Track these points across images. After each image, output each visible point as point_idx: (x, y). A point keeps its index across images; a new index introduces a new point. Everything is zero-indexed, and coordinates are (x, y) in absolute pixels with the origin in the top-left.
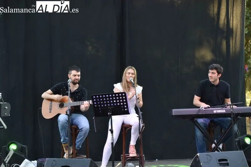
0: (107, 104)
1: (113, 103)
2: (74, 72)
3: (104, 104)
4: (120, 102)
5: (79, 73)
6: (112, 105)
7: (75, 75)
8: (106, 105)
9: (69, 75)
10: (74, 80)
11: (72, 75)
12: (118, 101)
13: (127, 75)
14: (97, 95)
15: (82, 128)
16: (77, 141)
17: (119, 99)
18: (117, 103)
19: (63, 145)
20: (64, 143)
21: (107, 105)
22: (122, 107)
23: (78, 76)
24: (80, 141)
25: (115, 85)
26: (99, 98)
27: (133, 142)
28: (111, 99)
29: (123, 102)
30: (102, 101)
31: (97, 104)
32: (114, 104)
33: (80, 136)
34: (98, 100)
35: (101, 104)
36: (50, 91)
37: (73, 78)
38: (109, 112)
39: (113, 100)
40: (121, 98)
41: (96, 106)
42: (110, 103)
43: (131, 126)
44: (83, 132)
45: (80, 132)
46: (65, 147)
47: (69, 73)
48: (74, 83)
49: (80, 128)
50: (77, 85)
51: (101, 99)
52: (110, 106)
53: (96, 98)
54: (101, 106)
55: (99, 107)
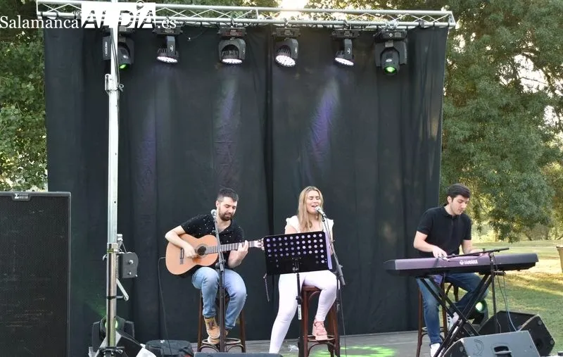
0: (290, 252)
1: (302, 250)
2: (227, 200)
3: (284, 252)
4: (313, 249)
5: (235, 204)
6: (299, 253)
7: (228, 206)
8: (287, 254)
9: (217, 202)
10: (225, 214)
11: (222, 204)
12: (310, 247)
13: (308, 201)
15: (234, 295)
16: (227, 316)
17: (313, 244)
18: (307, 250)
19: (206, 320)
20: (208, 317)
21: (290, 255)
22: (317, 257)
23: (233, 208)
24: (232, 315)
25: (288, 220)
26: (277, 242)
27: (321, 317)
28: (298, 243)
29: (319, 249)
30: (281, 247)
31: (272, 253)
32: (302, 253)
33: (232, 308)
34: (275, 245)
35: (279, 252)
36: (179, 229)
37: (224, 210)
38: (294, 266)
39: (301, 245)
40: (315, 241)
41: (270, 256)
42: (296, 251)
43: (320, 290)
44: (237, 300)
45: (230, 301)
46: (209, 323)
47: (219, 199)
48: (224, 218)
49: (230, 295)
50: (229, 222)
51: (281, 245)
52: (296, 255)
53: (271, 242)
54: (279, 255)
55: (276, 258)
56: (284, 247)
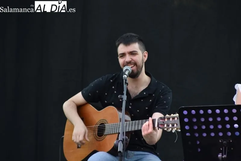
0: (216, 130)
1: (233, 130)
3: (208, 131)
6: (229, 134)
8: (213, 134)
14: (193, 109)
21: (217, 134)
26: (198, 116)
28: (227, 119)
30: (203, 123)
31: (192, 131)
32: (233, 134)
34: (195, 120)
35: (200, 131)
39: (232, 122)
41: (188, 134)
42: (224, 130)
51: (203, 120)
52: (225, 137)
53: (190, 116)
54: (200, 135)
55: (197, 139)
56: (207, 123)
